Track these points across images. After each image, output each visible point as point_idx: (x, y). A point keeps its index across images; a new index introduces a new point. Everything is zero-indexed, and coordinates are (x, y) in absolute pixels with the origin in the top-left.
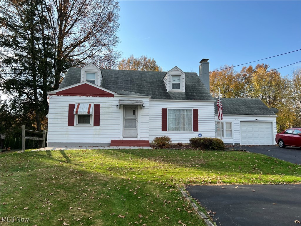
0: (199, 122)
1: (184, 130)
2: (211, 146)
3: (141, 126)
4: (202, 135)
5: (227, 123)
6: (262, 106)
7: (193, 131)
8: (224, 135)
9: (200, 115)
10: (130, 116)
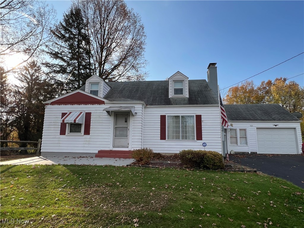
0: (202, 129)
1: (186, 139)
2: (203, 163)
3: (133, 135)
4: (206, 145)
5: (240, 130)
6: (283, 111)
7: (196, 140)
8: (237, 142)
9: (204, 122)
10: (122, 123)
